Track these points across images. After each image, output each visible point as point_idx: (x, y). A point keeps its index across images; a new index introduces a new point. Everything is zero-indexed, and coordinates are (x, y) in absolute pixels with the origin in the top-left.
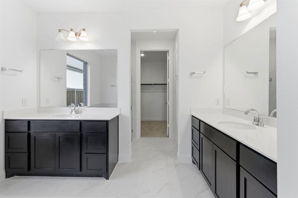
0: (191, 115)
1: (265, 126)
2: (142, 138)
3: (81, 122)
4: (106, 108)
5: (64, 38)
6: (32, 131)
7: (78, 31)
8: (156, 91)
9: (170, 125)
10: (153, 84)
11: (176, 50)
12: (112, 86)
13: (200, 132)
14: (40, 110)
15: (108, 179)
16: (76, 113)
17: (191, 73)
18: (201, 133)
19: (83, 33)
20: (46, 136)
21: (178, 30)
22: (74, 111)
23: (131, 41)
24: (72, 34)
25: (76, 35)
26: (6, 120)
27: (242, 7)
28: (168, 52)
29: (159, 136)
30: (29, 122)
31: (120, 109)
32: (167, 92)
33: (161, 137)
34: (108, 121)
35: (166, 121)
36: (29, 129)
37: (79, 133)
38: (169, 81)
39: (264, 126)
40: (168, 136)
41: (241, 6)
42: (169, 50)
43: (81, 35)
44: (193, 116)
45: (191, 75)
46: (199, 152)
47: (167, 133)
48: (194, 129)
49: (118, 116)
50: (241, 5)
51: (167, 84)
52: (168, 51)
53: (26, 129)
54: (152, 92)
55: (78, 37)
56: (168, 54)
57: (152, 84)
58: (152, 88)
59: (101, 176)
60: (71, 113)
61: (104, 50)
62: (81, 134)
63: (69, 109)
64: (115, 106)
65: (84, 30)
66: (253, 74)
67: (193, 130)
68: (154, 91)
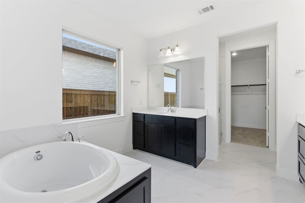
2: (232, 143)
3: (175, 118)
4: (195, 109)
5: (163, 55)
6: (146, 121)
7: (173, 47)
8: (253, 93)
9: (270, 134)
10: (250, 85)
12: (201, 89)
14: (149, 108)
15: (196, 168)
16: (172, 112)
17: (297, 70)
19: (177, 49)
20: (153, 125)
21: (277, 23)
22: (170, 110)
23: (219, 43)
24: (169, 51)
25: (171, 51)
26: (133, 113)
28: (267, 47)
29: (255, 145)
30: (144, 115)
31: (208, 110)
32: (266, 94)
34: (196, 119)
36: (144, 120)
37: (174, 127)
38: (269, 81)
40: (268, 147)
43: (175, 50)
44: (300, 124)
45: (297, 73)
47: (266, 143)
48: (301, 140)
49: (205, 116)
51: (266, 85)
52: (268, 46)
53: (142, 120)
54: (248, 94)
55: (173, 52)
56: (267, 50)
57: (248, 86)
59: (191, 164)
60: (168, 112)
61: (193, 59)
62: (175, 127)
63: (167, 108)
64: (203, 107)
65: (177, 46)
67: (299, 142)
68: (251, 93)
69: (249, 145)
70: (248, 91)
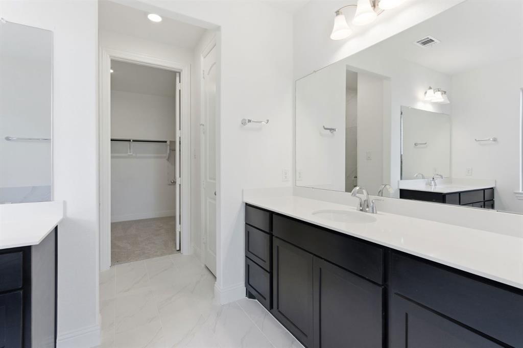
0: (243, 202)
1: (378, 212)
8: (138, 155)
9: (184, 228)
10: (133, 141)
11: (202, 72)
13: (271, 236)
18: (276, 237)
27: (339, 17)
28: (178, 74)
31: (65, 203)
33: (162, 255)
35: (174, 218)
38: (183, 134)
39: (376, 213)
40: (180, 250)
41: (337, 15)
42: (182, 70)
46: (268, 275)
47: (176, 244)
48: (252, 230)
49: (56, 228)
50: (338, 13)
51: (174, 142)
52: (180, 73)
54: (130, 157)
57: (130, 141)
58: (130, 149)
66: (329, 131)
67: (248, 233)
68: (134, 155)
69: (149, 257)
70: (129, 152)
